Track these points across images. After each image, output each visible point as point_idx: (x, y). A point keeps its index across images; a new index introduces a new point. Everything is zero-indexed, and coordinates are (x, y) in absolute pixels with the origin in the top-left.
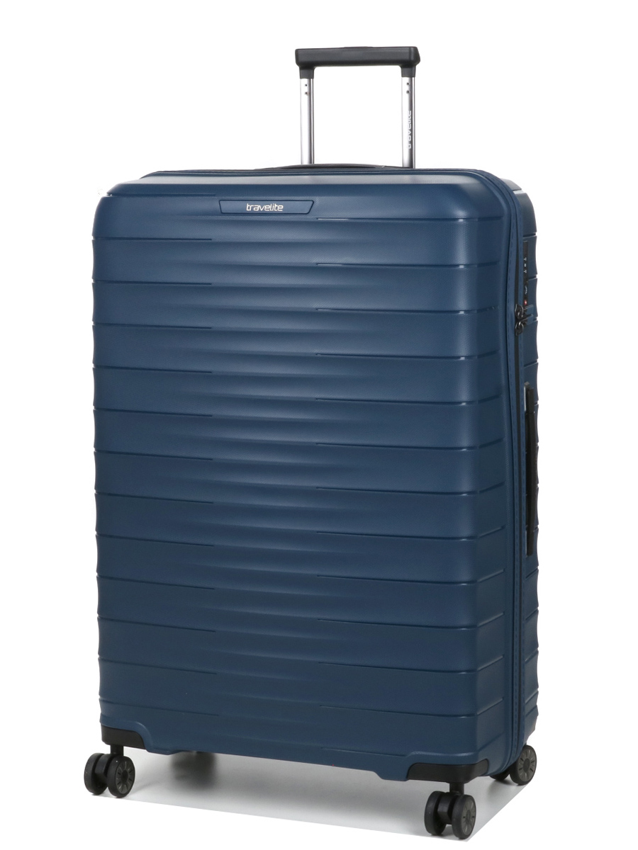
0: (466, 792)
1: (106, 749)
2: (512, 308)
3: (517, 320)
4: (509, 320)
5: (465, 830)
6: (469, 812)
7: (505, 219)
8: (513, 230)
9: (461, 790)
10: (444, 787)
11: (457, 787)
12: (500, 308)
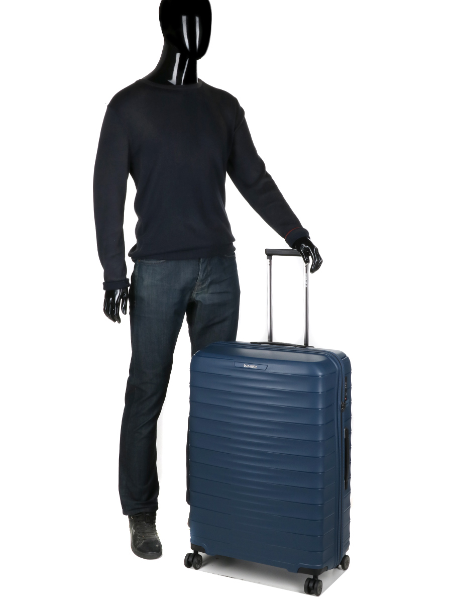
0: (319, 579)
1: (192, 552)
2: (340, 403)
3: (342, 407)
4: (338, 407)
5: (318, 593)
6: (320, 586)
7: (337, 372)
8: (341, 375)
9: (317, 578)
10: (312, 577)
11: (316, 577)
12: (335, 404)
